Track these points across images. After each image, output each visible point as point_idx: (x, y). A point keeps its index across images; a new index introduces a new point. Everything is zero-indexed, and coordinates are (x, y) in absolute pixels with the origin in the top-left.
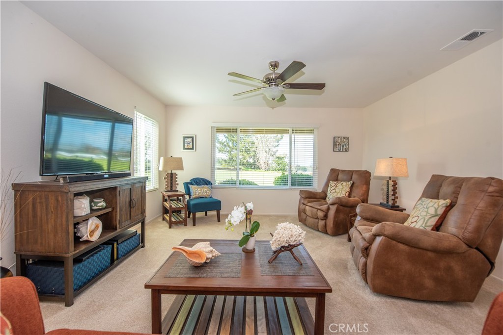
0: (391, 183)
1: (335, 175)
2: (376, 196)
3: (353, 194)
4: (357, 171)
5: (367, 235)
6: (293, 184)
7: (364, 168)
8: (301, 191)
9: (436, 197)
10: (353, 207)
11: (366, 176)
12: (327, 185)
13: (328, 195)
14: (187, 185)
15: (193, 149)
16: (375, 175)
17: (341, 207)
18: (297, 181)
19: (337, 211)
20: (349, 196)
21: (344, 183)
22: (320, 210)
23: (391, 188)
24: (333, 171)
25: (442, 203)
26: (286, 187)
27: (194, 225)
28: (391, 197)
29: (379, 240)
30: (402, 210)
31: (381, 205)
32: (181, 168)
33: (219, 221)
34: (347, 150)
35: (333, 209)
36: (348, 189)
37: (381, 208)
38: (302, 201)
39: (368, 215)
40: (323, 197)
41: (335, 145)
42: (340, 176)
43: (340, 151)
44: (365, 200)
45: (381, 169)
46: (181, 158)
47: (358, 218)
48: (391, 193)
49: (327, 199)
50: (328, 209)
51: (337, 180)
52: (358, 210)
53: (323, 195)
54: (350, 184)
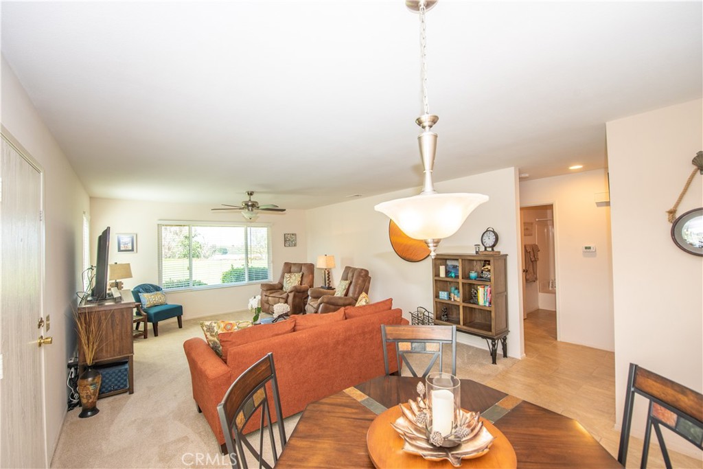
0: (327, 272)
1: (288, 268)
2: (319, 283)
3: (303, 283)
4: (305, 264)
5: (316, 306)
6: (250, 279)
7: (309, 261)
8: (262, 285)
9: (347, 280)
10: (305, 291)
11: (311, 267)
12: (283, 277)
13: (284, 285)
14: (136, 294)
15: (132, 250)
16: (317, 267)
17: (297, 293)
18: (255, 275)
19: (295, 297)
20: (301, 284)
21: (297, 275)
22: (282, 298)
23: (327, 276)
24: (286, 264)
25: (348, 282)
26: (244, 282)
27: (156, 335)
28: (327, 282)
29: (321, 306)
30: (333, 289)
31: (322, 287)
32: (129, 275)
33: (180, 326)
34: (295, 245)
35: (291, 295)
36: (300, 279)
37: (322, 290)
38: (265, 294)
39: (315, 295)
40: (280, 287)
41: (285, 241)
42: (293, 269)
43: (290, 246)
44: (311, 286)
45: (320, 264)
46: (129, 264)
47: (310, 298)
48: (327, 279)
49: (284, 290)
50: (288, 296)
51: (290, 272)
52: (309, 293)
53: (280, 286)
54: (301, 274)
